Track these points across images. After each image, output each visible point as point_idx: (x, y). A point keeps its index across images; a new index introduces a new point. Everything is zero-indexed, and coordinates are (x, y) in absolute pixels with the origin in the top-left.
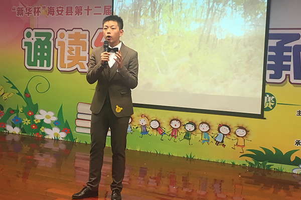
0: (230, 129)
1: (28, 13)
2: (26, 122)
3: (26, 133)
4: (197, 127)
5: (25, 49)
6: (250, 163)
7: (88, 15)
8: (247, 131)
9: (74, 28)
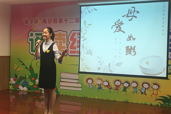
0: (149, 85)
1: (31, 23)
2: (31, 84)
3: (30, 90)
4: (130, 84)
5: (29, 43)
6: (161, 104)
7: (66, 23)
8: (159, 86)
9: (58, 31)
